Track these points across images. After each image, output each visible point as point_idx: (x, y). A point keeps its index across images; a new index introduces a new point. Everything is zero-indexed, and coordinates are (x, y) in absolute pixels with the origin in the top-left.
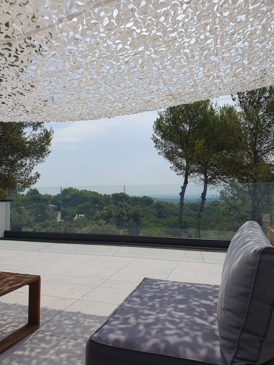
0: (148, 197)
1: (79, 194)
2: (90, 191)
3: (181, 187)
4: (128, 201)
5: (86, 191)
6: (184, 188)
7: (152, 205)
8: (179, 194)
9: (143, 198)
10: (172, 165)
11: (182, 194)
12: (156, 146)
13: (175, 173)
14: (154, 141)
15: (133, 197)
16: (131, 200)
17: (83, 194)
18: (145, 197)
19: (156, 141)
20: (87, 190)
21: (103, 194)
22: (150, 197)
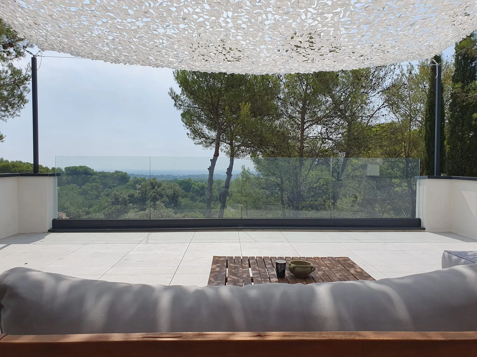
0: (122, 172)
1: (11, 167)
2: (27, 163)
3: (211, 160)
4: (92, 178)
5: (20, 162)
6: (213, 161)
7: (127, 184)
8: (208, 169)
9: (114, 174)
10: (189, 131)
11: (211, 169)
12: (175, 105)
13: (192, 142)
14: (173, 98)
15: (100, 173)
16: (98, 176)
17: (17, 167)
18: (117, 172)
19: (176, 98)
20: (23, 161)
21: (50, 168)
22: (125, 173)
